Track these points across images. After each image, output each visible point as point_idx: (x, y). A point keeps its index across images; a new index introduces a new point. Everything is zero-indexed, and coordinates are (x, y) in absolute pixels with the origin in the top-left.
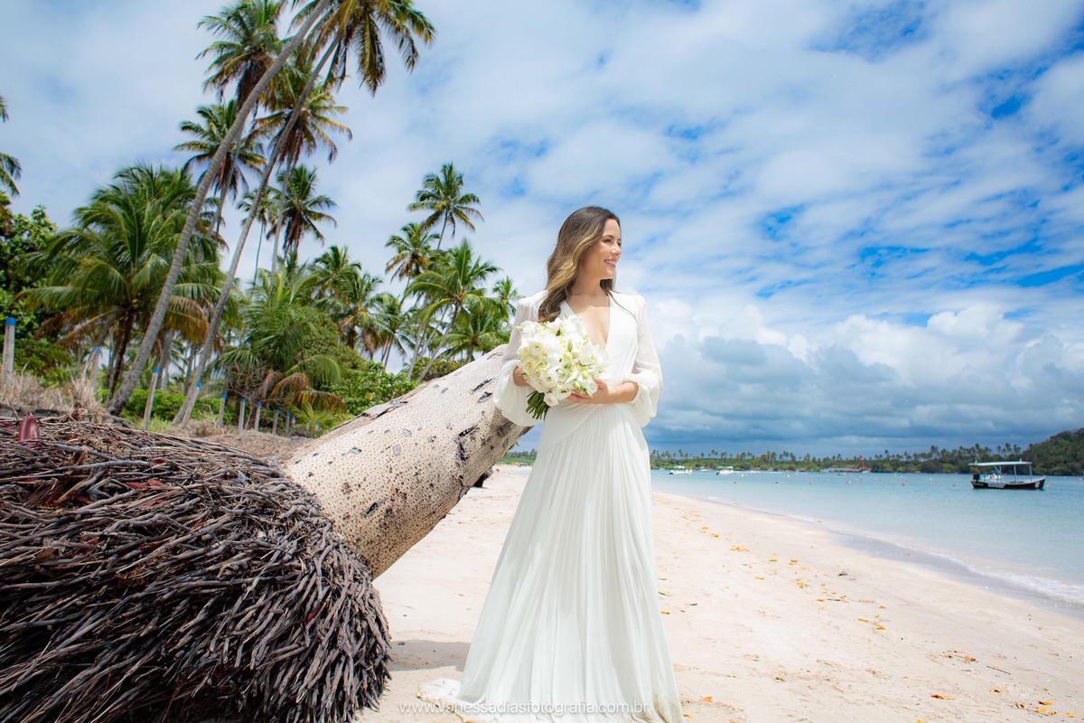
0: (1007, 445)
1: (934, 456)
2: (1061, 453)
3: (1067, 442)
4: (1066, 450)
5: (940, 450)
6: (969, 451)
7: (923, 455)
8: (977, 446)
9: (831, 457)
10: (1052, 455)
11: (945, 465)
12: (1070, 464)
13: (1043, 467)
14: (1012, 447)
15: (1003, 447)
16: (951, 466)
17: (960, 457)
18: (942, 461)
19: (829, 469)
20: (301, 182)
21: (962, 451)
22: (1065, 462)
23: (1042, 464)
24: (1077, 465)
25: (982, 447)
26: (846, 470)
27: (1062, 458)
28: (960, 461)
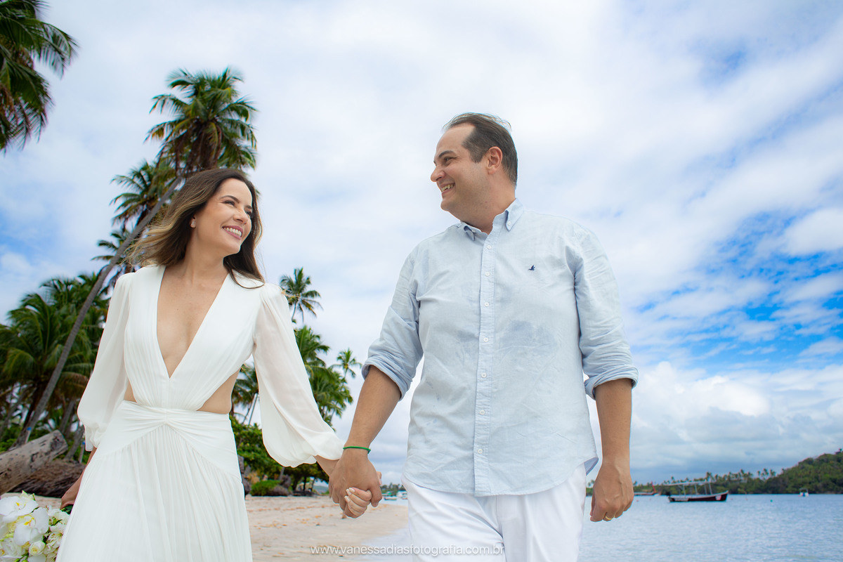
0: (765, 470)
2: (807, 476)
3: (811, 466)
4: (810, 472)
10: (800, 477)
12: (814, 484)
13: (794, 487)
14: (769, 471)
15: (762, 472)
21: (731, 476)
22: (810, 483)
23: (792, 484)
24: (819, 485)
27: (807, 479)
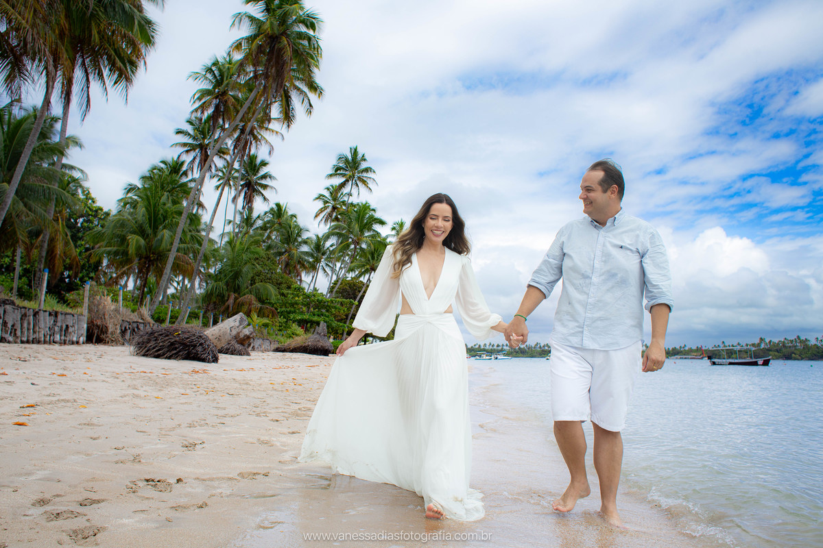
1: (762, 346)
5: (767, 341)
6: (792, 341)
7: (753, 345)
8: (798, 337)
9: (678, 347)
11: (770, 353)
16: (776, 353)
17: (784, 346)
18: (769, 350)
19: (676, 356)
20: (253, 166)
25: (803, 338)
26: (690, 357)
28: (784, 350)
